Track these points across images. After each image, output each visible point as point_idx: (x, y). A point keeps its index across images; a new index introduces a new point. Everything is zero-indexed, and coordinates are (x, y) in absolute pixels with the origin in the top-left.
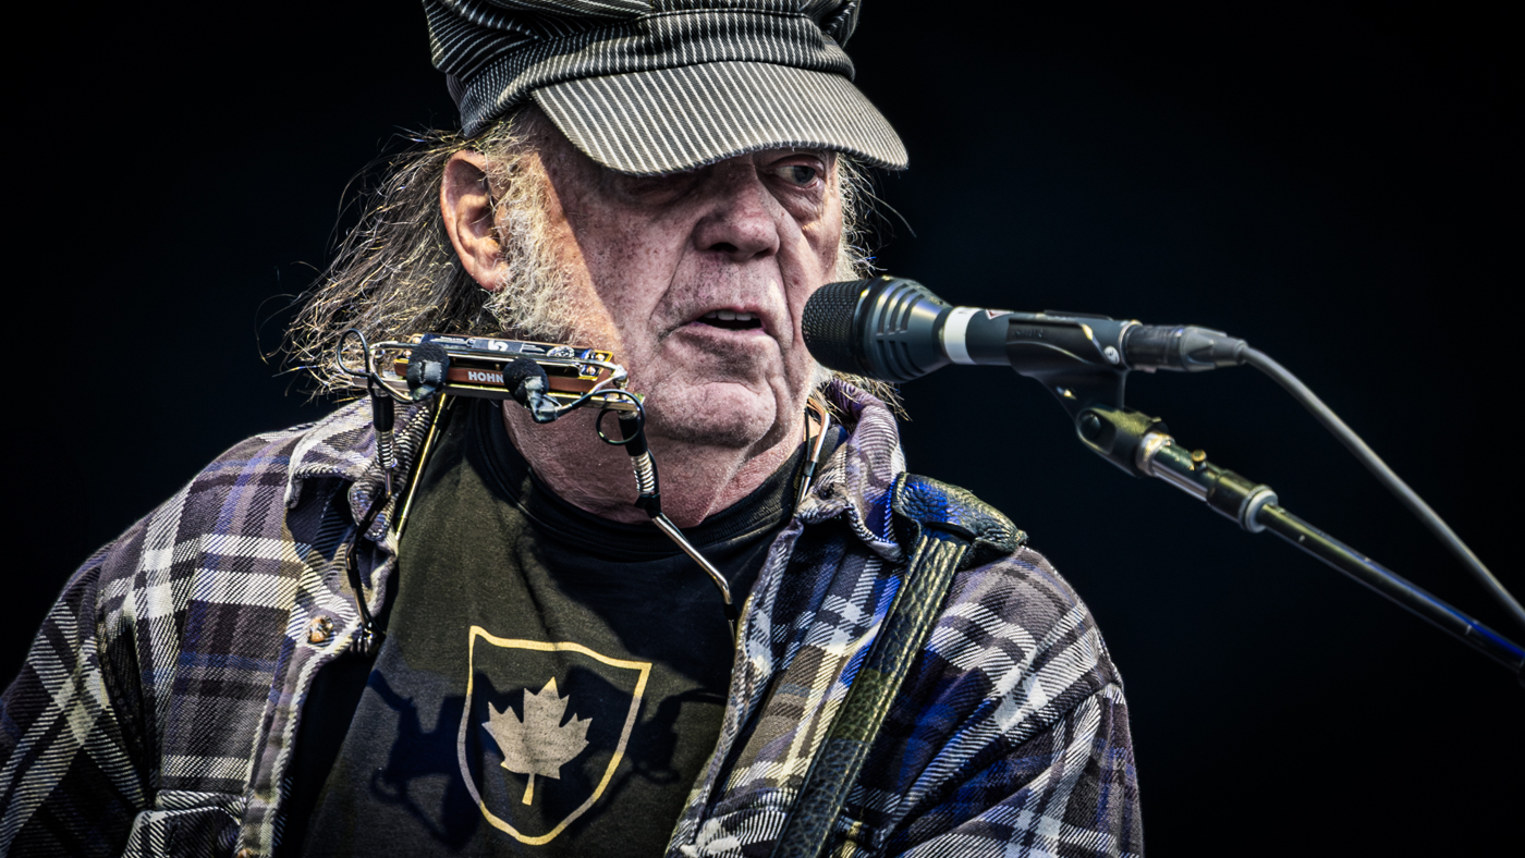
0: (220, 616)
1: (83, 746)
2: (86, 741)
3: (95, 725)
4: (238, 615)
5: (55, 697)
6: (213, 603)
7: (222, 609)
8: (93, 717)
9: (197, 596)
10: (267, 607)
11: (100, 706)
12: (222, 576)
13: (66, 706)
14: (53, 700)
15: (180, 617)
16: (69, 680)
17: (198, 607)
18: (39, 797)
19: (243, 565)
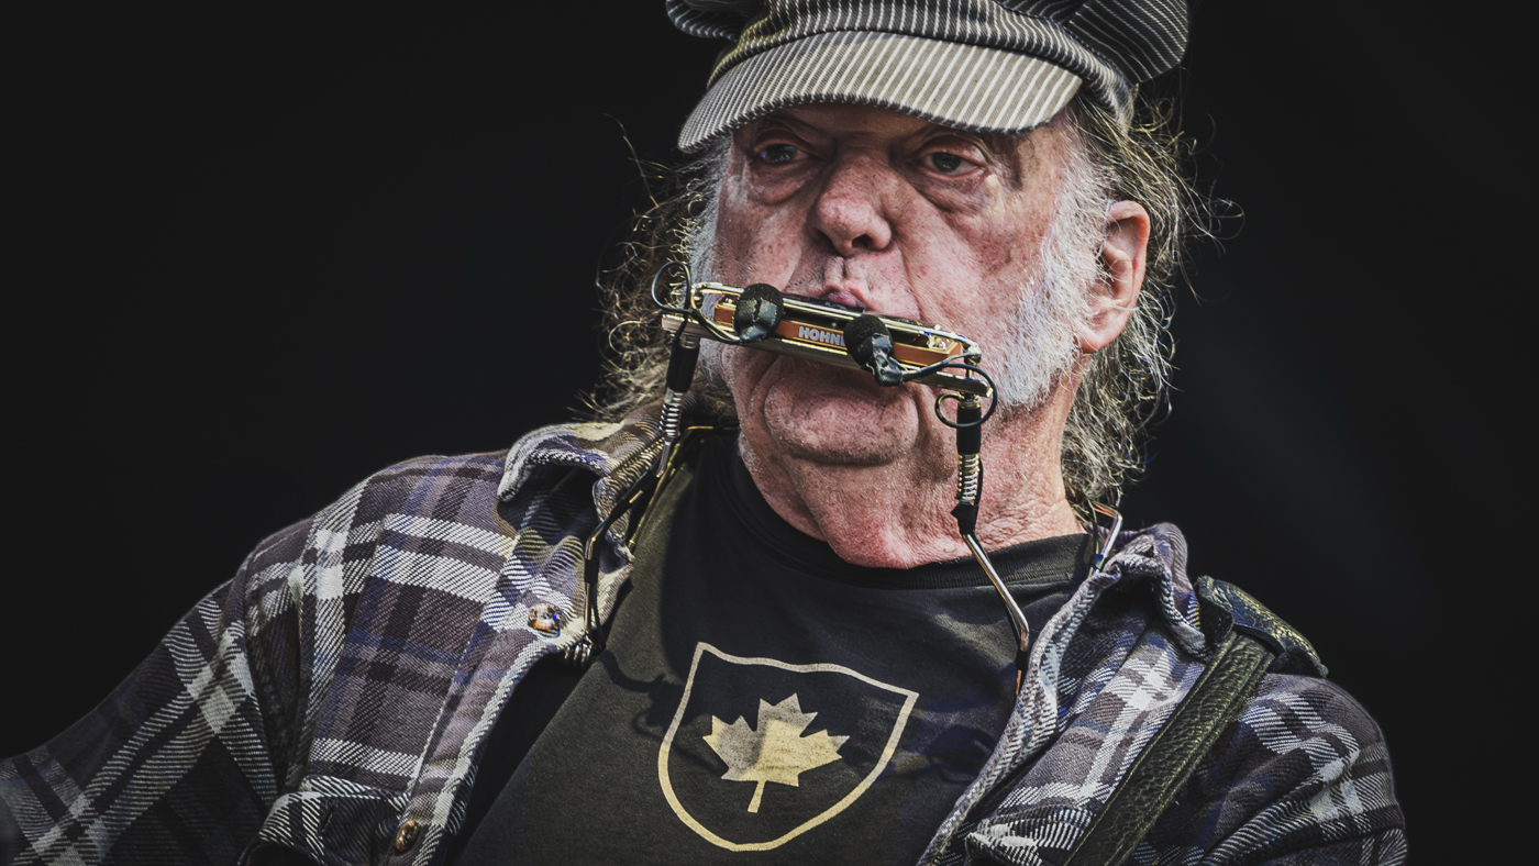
0: (398, 598)
1: (218, 735)
2: (223, 729)
3: (237, 711)
4: (422, 599)
5: (189, 686)
6: (393, 583)
7: (401, 590)
8: (234, 703)
9: (376, 572)
10: (455, 596)
11: (244, 691)
12: (407, 558)
13: (201, 695)
14: (185, 689)
15: (350, 601)
16: (208, 668)
17: (375, 585)
18: (158, 790)
19: (432, 547)
